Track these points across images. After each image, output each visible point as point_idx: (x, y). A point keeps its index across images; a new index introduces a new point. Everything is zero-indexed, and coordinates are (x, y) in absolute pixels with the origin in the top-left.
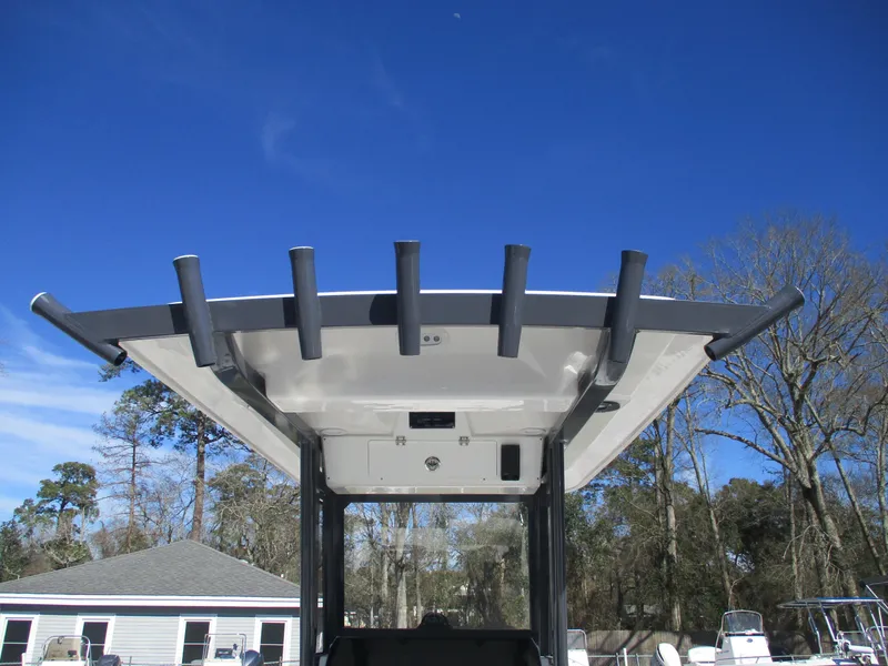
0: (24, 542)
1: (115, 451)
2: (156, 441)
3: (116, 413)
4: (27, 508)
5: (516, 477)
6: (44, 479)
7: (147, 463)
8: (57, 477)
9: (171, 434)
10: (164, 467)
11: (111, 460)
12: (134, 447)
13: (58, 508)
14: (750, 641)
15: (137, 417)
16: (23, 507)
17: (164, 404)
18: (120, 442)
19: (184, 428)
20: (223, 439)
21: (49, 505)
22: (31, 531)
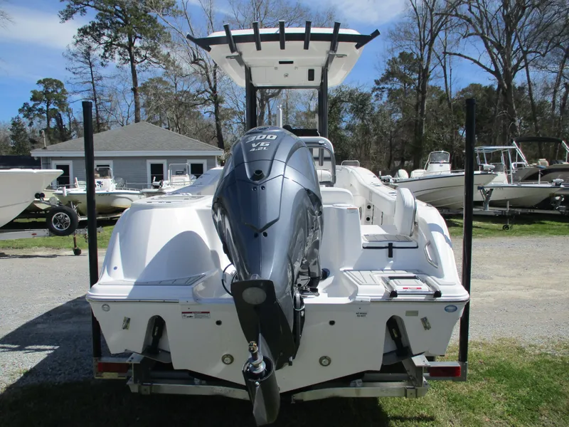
0: (28, 130)
1: (80, 70)
2: (104, 63)
3: (76, 45)
4: (26, 108)
5: (313, 80)
6: (33, 90)
7: (100, 78)
8: (41, 88)
9: (113, 58)
10: (113, 80)
11: (78, 76)
12: (91, 67)
13: (45, 108)
14: (441, 166)
15: (90, 47)
16: (23, 107)
17: (106, 38)
18: (81, 64)
19: (120, 54)
20: (146, 61)
21: (39, 107)
22: (32, 122)
